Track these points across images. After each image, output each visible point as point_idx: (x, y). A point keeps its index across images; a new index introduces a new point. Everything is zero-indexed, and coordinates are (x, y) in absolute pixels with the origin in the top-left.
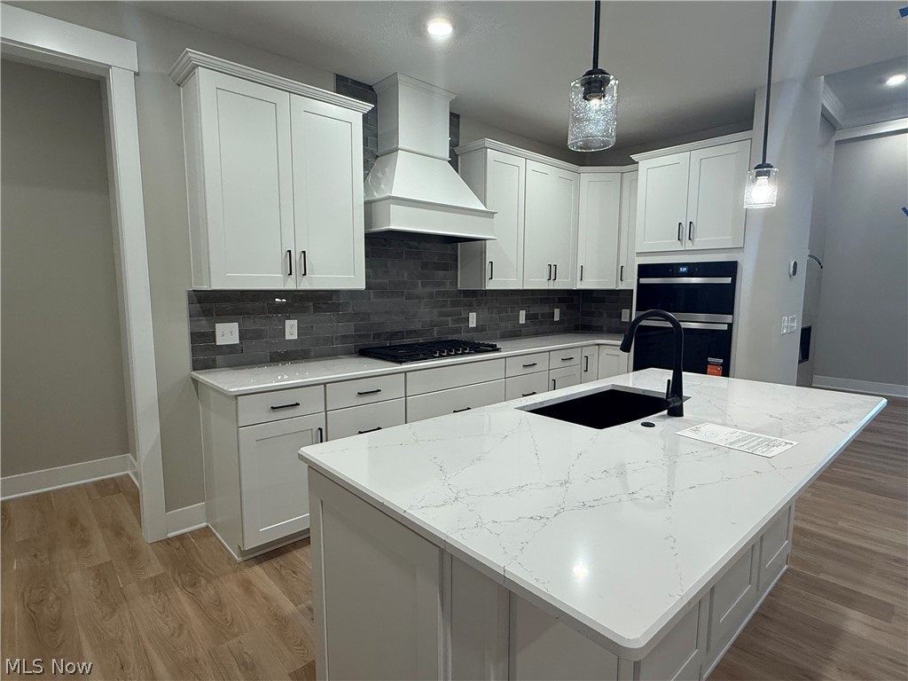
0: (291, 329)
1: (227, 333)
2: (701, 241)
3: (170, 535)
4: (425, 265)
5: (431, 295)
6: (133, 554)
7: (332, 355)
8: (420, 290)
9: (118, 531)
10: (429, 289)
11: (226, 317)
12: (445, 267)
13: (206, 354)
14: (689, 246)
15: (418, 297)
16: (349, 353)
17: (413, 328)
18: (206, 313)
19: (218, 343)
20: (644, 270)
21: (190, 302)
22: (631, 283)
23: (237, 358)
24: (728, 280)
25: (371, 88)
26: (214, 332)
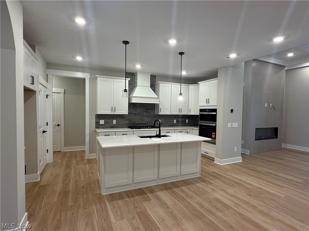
0: (114, 122)
1: (102, 122)
2: (211, 104)
3: (89, 158)
4: (146, 109)
5: (148, 116)
6: (83, 160)
7: (123, 127)
8: (145, 114)
9: (82, 157)
10: (147, 114)
11: (102, 119)
12: (152, 109)
13: (98, 126)
14: (208, 105)
15: (144, 116)
16: (127, 127)
17: (143, 123)
18: (98, 118)
19: (100, 124)
20: (201, 110)
21: (96, 116)
22: (198, 113)
23: (103, 127)
24: (215, 113)
25: (134, 73)
26: (99, 122)
